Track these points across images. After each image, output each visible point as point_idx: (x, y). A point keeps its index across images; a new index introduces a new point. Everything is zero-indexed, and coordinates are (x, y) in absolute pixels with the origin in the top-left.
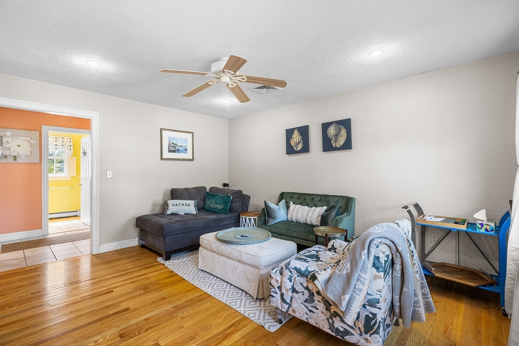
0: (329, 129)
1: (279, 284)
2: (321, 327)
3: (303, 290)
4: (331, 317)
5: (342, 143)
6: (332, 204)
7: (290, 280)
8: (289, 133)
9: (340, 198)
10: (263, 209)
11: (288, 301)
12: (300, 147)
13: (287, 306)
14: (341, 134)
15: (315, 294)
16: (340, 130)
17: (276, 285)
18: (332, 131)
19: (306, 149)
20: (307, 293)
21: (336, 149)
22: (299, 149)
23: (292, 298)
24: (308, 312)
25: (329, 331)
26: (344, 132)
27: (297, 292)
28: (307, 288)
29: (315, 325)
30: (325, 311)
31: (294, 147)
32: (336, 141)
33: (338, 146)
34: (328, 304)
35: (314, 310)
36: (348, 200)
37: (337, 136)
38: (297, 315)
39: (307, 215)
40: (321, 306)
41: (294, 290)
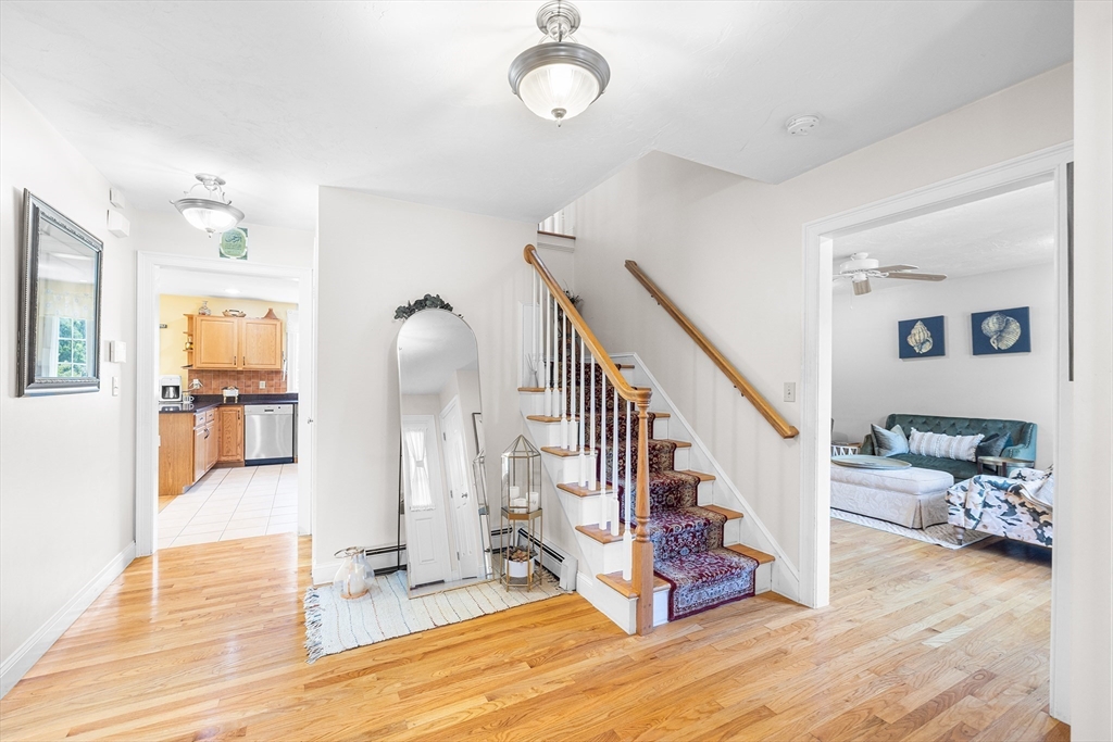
0: (986, 322)
1: (963, 501)
2: (1026, 540)
3: (1000, 503)
4: (1040, 527)
5: (1011, 343)
6: (993, 433)
7: (981, 495)
8: (905, 328)
9: (1007, 424)
10: (868, 437)
11: (977, 517)
12: (927, 347)
13: (974, 522)
14: (1010, 330)
15: (1017, 506)
16: (1007, 323)
17: (957, 502)
18: (991, 325)
19: (938, 350)
20: (1005, 507)
21: (1000, 351)
22: (924, 351)
23: (982, 513)
24: (1007, 525)
25: (1038, 543)
26: (1015, 327)
27: (990, 506)
28: (1006, 501)
29: (1017, 538)
30: (1031, 522)
31: (916, 348)
32: (999, 340)
33: (1003, 348)
34: (1035, 515)
35: (1015, 522)
36: (1023, 427)
37: (1000, 333)
38: (990, 531)
39: (949, 446)
40: (1027, 518)
41: (986, 505)
